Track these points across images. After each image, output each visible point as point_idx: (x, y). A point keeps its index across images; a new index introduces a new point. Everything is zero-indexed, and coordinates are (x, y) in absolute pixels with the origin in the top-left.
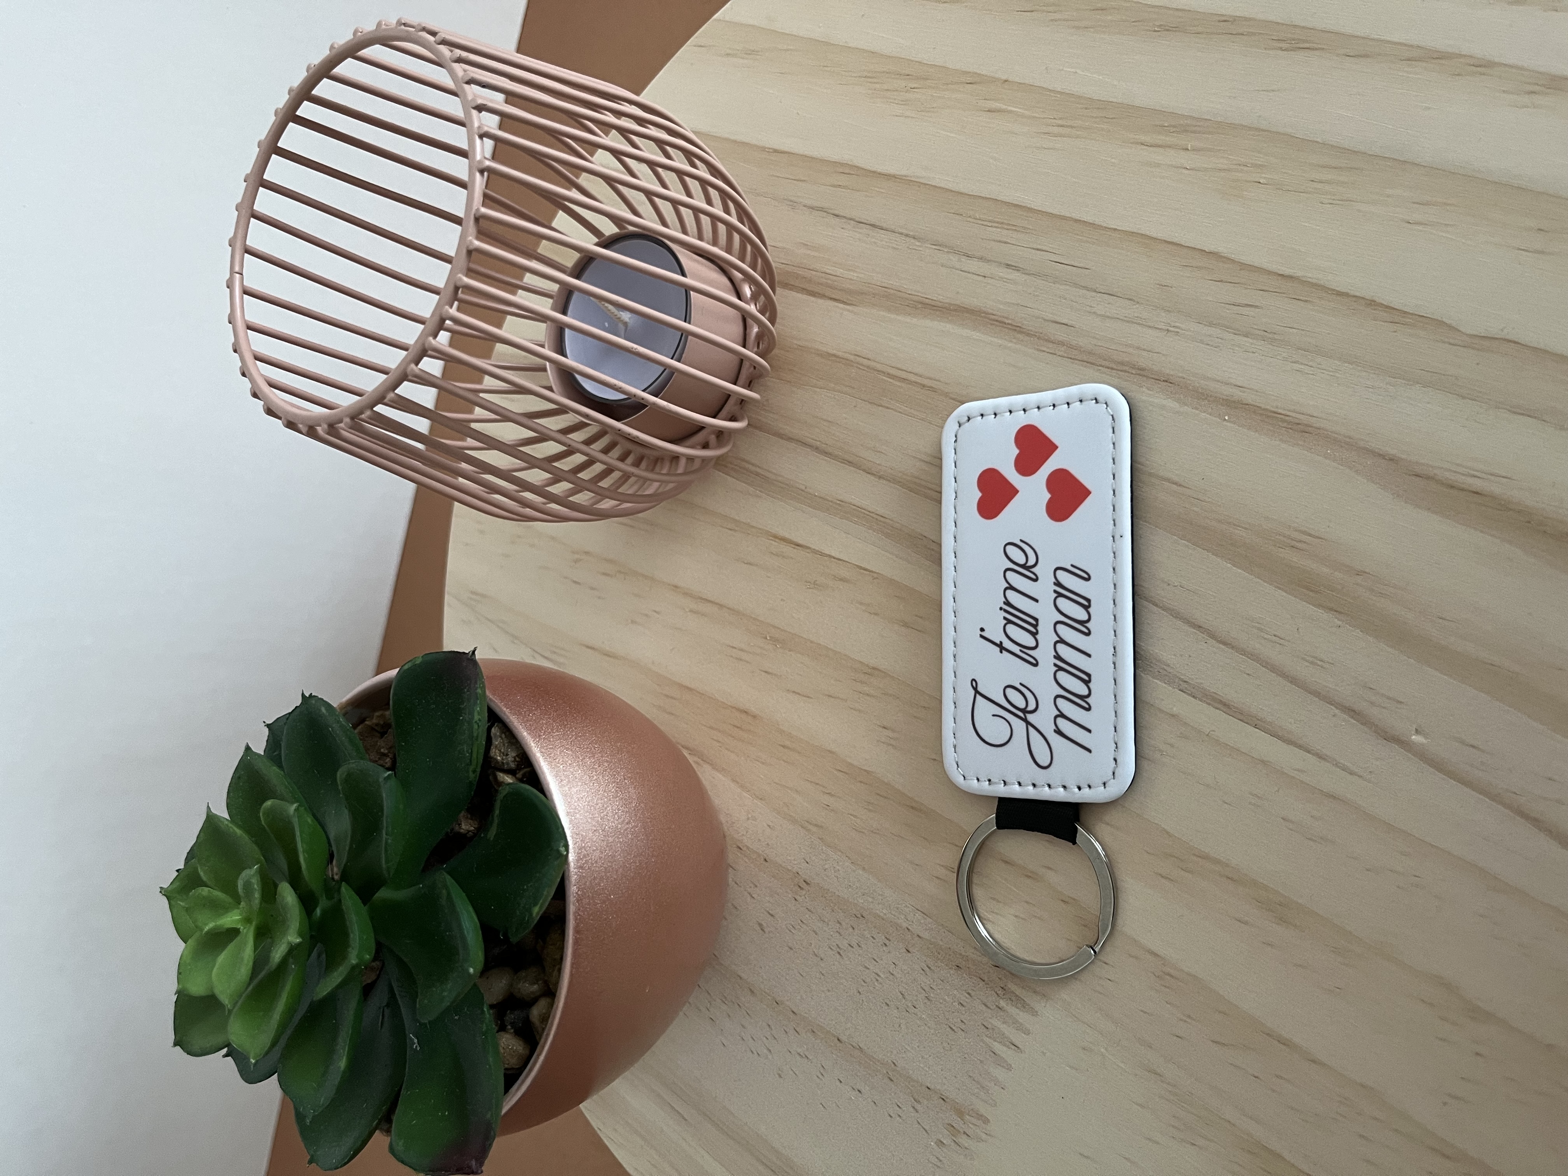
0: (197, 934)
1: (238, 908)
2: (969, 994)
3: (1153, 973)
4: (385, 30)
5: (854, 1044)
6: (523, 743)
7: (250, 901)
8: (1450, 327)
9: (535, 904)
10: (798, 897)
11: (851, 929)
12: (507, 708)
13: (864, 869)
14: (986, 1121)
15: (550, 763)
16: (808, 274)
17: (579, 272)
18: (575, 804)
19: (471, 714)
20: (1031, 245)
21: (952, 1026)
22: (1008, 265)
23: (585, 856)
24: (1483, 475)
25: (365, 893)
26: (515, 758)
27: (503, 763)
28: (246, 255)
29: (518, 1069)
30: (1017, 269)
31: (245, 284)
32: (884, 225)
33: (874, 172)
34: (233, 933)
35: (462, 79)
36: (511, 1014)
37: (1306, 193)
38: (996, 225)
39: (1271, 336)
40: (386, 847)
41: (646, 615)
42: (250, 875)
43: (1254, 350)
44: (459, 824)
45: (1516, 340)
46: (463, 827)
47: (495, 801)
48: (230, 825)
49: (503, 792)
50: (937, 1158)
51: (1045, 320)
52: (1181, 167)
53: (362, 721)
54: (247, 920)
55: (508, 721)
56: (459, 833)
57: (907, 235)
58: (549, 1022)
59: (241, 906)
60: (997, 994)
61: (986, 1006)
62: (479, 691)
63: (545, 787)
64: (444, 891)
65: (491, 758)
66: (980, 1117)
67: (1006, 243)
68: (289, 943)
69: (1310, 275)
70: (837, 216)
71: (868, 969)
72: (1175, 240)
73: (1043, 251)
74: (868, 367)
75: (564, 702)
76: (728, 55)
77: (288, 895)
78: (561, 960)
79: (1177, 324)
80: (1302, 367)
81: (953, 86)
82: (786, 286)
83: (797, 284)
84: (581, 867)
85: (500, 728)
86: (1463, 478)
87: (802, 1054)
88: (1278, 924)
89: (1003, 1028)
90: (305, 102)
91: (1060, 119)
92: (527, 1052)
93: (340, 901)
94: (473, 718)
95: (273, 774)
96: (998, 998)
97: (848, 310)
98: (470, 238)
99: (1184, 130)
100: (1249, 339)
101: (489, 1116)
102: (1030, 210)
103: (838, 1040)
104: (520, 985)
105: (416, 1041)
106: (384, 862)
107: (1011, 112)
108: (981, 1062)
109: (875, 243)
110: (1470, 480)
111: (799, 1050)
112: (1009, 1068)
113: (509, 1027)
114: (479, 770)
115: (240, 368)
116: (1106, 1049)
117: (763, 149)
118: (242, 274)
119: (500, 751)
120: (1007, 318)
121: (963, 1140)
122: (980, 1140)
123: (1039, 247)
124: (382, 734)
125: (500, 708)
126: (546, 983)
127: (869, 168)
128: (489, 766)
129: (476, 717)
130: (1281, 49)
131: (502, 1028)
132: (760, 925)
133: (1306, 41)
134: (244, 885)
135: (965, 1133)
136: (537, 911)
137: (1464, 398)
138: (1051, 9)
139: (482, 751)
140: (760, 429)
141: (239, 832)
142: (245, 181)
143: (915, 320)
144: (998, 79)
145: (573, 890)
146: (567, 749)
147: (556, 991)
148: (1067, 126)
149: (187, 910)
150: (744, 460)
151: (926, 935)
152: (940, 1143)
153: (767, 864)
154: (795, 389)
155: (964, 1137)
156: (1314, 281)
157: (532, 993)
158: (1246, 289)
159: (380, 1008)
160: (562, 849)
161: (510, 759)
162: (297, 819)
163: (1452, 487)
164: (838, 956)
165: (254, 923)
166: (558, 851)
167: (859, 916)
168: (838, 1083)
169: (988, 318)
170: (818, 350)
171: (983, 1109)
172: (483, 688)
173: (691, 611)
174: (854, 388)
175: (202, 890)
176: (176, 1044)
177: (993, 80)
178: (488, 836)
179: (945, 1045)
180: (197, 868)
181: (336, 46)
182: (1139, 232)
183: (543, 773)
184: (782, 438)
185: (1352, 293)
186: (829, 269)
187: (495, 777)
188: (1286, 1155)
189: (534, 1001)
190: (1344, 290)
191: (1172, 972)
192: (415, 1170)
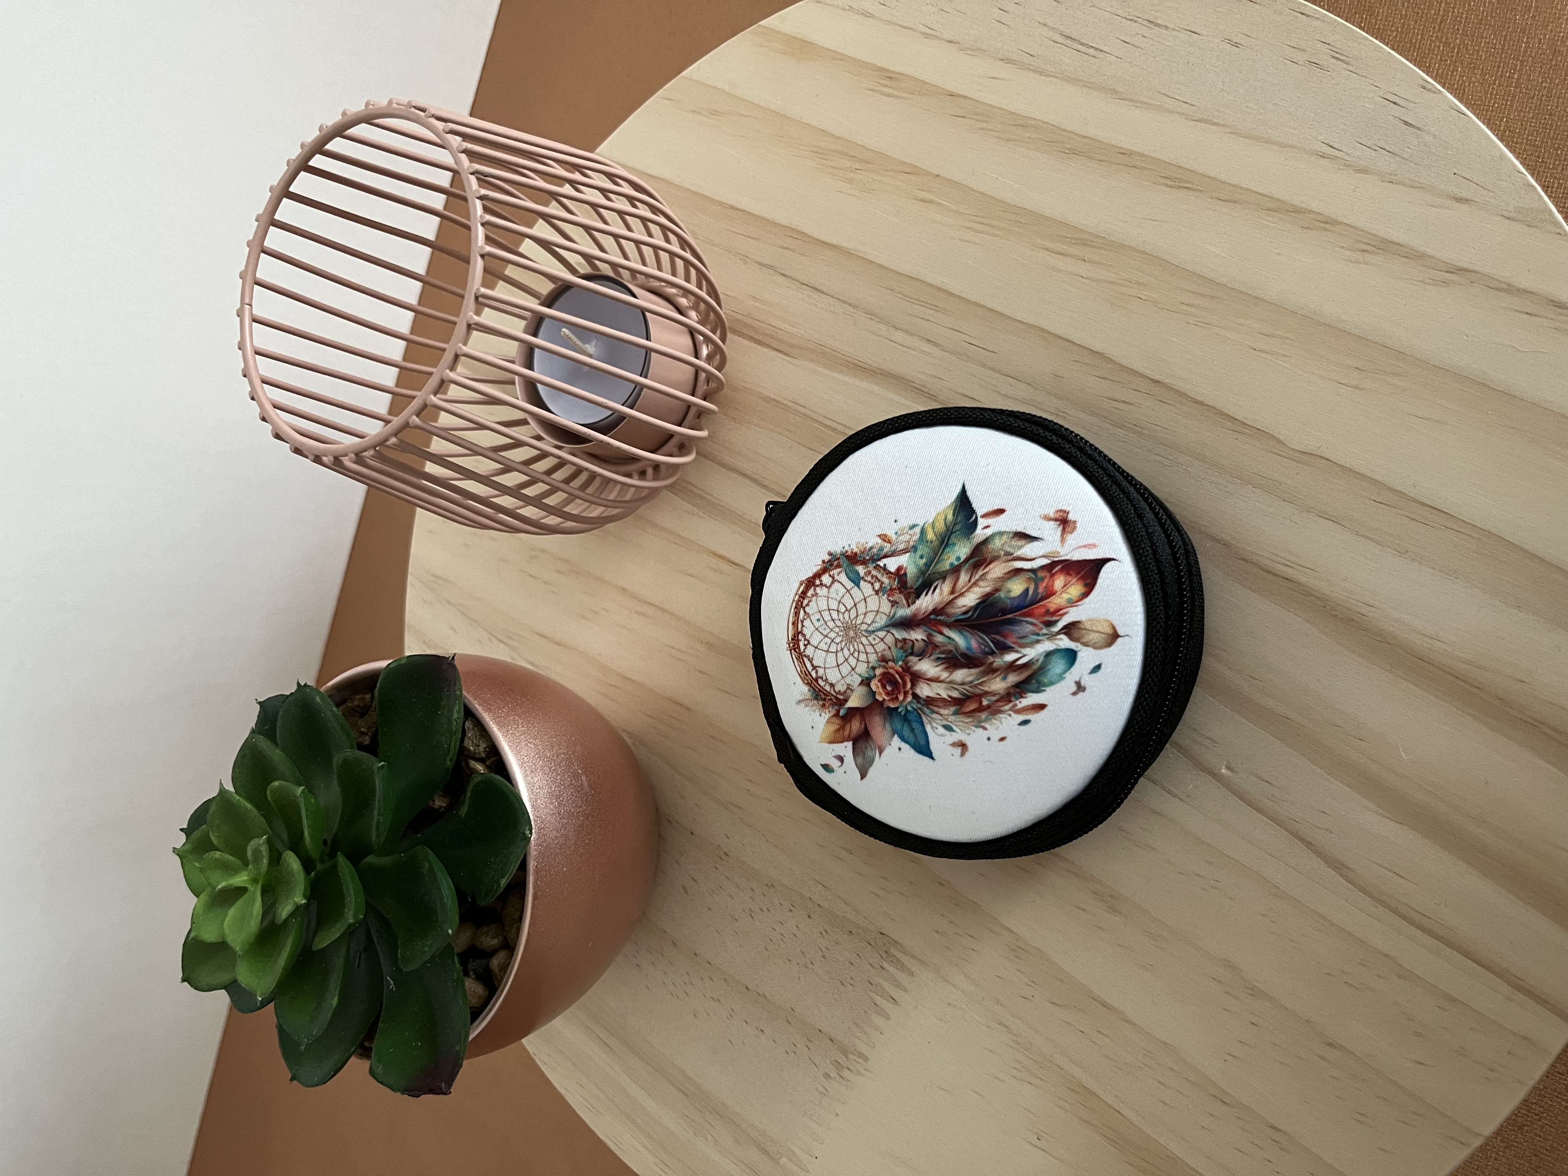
0: (209, 890)
1: (247, 870)
2: (858, 955)
3: (1009, 946)
4: (396, 109)
5: (760, 993)
6: (493, 737)
7: (257, 864)
8: (1279, 441)
9: (503, 877)
10: (718, 866)
11: (762, 896)
12: (480, 706)
13: (776, 846)
14: (866, 1059)
15: (516, 755)
16: (756, 324)
17: (550, 301)
18: (538, 791)
19: (451, 711)
20: (950, 326)
21: (843, 981)
22: (929, 341)
23: (544, 835)
24: (1293, 565)
25: (355, 858)
26: (485, 748)
27: (475, 753)
28: (256, 286)
29: (478, 1008)
30: (936, 345)
31: (254, 313)
32: (825, 290)
33: (819, 240)
34: (241, 891)
35: (468, 169)
36: (473, 961)
37: (1178, 313)
38: (921, 303)
39: (1140, 430)
40: (377, 824)
41: (596, 612)
42: (259, 843)
43: (1126, 440)
44: (433, 801)
45: (1330, 458)
46: (437, 803)
47: (468, 784)
48: (235, 796)
49: (477, 779)
50: (824, 1087)
51: (956, 392)
52: (1078, 275)
53: (344, 701)
54: (255, 881)
55: (480, 716)
56: (433, 809)
57: (844, 302)
58: (508, 971)
59: (249, 868)
60: (882, 957)
61: (872, 966)
62: (458, 692)
63: (511, 776)
64: (427, 864)
65: (464, 747)
66: (861, 1055)
67: (928, 320)
68: (295, 903)
69: (1174, 383)
70: (784, 275)
71: (775, 930)
72: (1069, 338)
73: (959, 331)
74: (804, 415)
75: (528, 700)
76: (693, 111)
77: (292, 862)
78: (521, 919)
79: (1066, 410)
80: (1163, 459)
81: (891, 173)
82: (735, 332)
83: (744, 332)
84: (540, 845)
85: (473, 722)
86: (1278, 565)
87: (715, 998)
88: (1109, 912)
89: (885, 985)
90: (317, 156)
91: (983, 217)
92: (486, 993)
93: (335, 867)
94: (453, 716)
95: (275, 754)
96: (882, 960)
97: (788, 361)
98: (471, 313)
99: (1084, 244)
100: (1122, 431)
101: (458, 1048)
102: (951, 294)
103: (747, 988)
104: (483, 939)
105: (392, 982)
106: (374, 837)
107: (940, 204)
108: (865, 1012)
109: (816, 305)
110: (1282, 568)
111: (712, 995)
112: (887, 1018)
113: (471, 973)
114: (455, 759)
115: (250, 393)
116: (967, 1005)
117: (721, 204)
118: (251, 306)
119: (473, 742)
120: (925, 387)
121: (846, 1073)
122: (860, 1074)
123: (957, 328)
124: (362, 715)
125: (474, 706)
126: (505, 938)
127: (816, 236)
128: (463, 754)
129: (456, 716)
130: (1166, 185)
131: (466, 974)
132: (685, 889)
133: (1188, 182)
134: (253, 851)
135: (848, 1068)
136: (504, 882)
137: (1284, 500)
138: (981, 118)
139: (458, 743)
140: (705, 456)
141: (249, 806)
142: (257, 220)
143: (846, 379)
144: (932, 174)
145: (532, 865)
146: (530, 743)
147: (515, 946)
148: (987, 225)
149: (201, 870)
150: (690, 484)
151: (825, 904)
152: (827, 1076)
153: (693, 837)
154: (738, 426)
155: (847, 1071)
156: (1177, 388)
157: (493, 946)
158: (1123, 387)
159: (357, 952)
160: (528, 832)
161: (481, 749)
162: (303, 800)
163: (1269, 572)
164: (750, 918)
165: (260, 884)
166: (524, 834)
167: (770, 885)
168: (744, 1023)
169: (908, 385)
170: (761, 393)
171: (863, 1048)
172: (461, 690)
173: (637, 612)
174: (790, 431)
175: (215, 854)
176: (183, 980)
177: (927, 173)
178: (460, 813)
179: (836, 996)
180: (209, 835)
181: (349, 113)
182: (1042, 326)
183: (510, 765)
184: (725, 468)
185: (1206, 402)
186: (775, 322)
187: (468, 764)
188: (1101, 1093)
189: (494, 952)
190: (1200, 399)
191: (1024, 946)
192: (392, 1089)
